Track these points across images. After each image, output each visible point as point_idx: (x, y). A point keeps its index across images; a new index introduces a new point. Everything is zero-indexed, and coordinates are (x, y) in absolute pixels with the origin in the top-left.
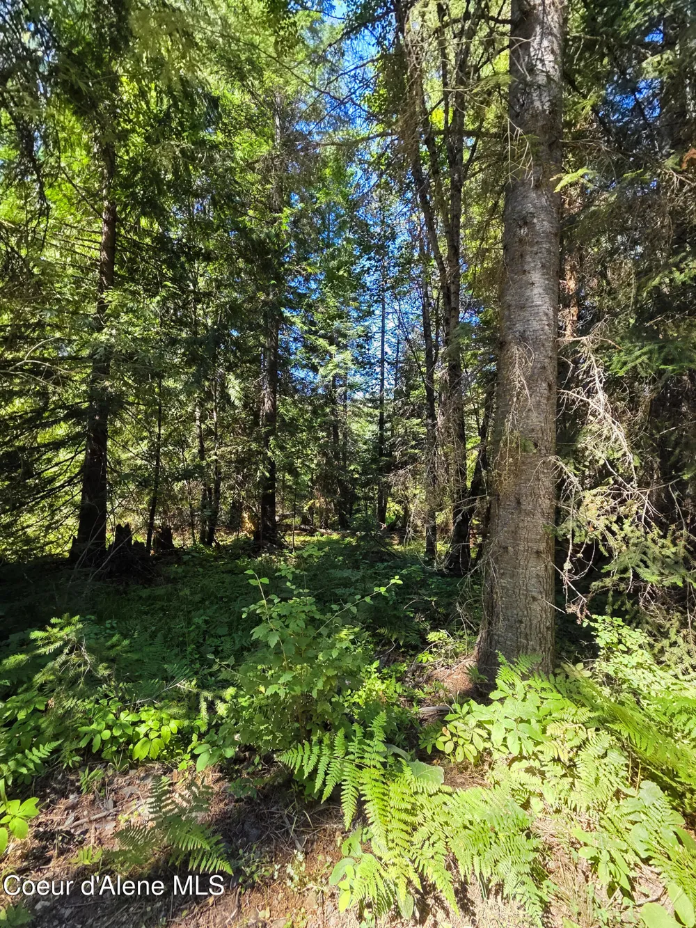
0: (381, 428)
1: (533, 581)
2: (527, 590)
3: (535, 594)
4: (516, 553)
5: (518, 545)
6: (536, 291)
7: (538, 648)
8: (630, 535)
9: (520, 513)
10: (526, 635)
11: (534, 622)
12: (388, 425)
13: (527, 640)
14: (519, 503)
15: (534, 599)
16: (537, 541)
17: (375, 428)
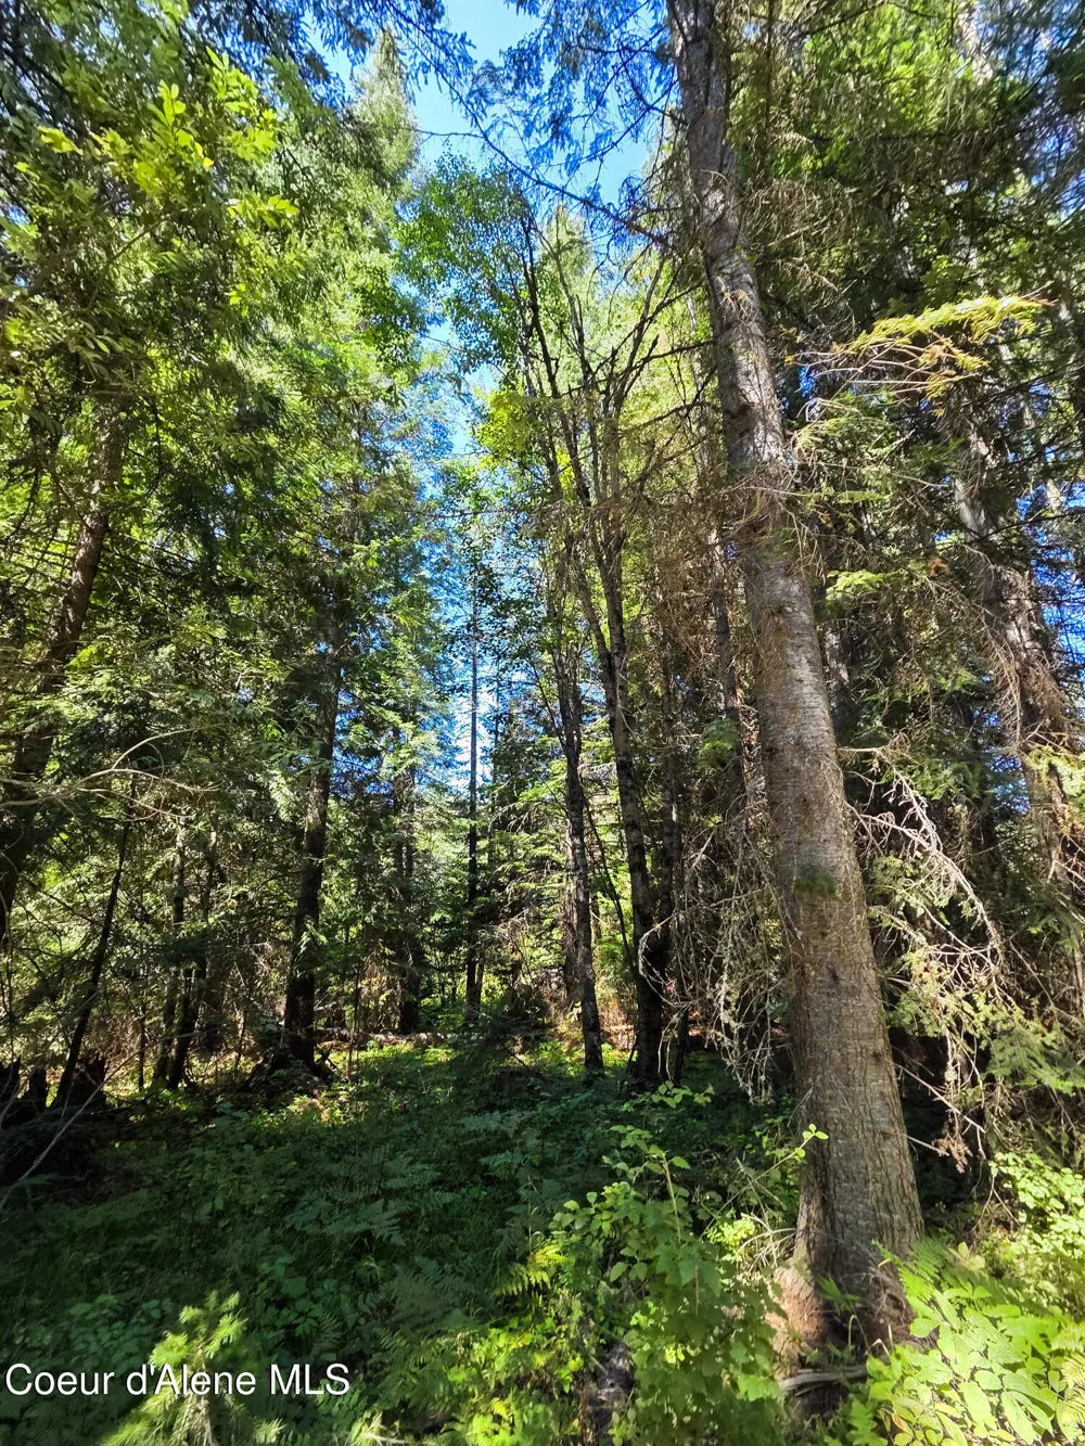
0: (473, 849)
1: (878, 1105)
2: (872, 1122)
3: (884, 1127)
4: (844, 1058)
5: (846, 1045)
6: (806, 690)
7: (907, 1226)
8: (993, 1018)
9: (839, 993)
10: (887, 1204)
11: (893, 1177)
12: (482, 844)
13: (890, 1213)
14: (835, 978)
15: (886, 1136)
16: (872, 1037)
17: (462, 847)
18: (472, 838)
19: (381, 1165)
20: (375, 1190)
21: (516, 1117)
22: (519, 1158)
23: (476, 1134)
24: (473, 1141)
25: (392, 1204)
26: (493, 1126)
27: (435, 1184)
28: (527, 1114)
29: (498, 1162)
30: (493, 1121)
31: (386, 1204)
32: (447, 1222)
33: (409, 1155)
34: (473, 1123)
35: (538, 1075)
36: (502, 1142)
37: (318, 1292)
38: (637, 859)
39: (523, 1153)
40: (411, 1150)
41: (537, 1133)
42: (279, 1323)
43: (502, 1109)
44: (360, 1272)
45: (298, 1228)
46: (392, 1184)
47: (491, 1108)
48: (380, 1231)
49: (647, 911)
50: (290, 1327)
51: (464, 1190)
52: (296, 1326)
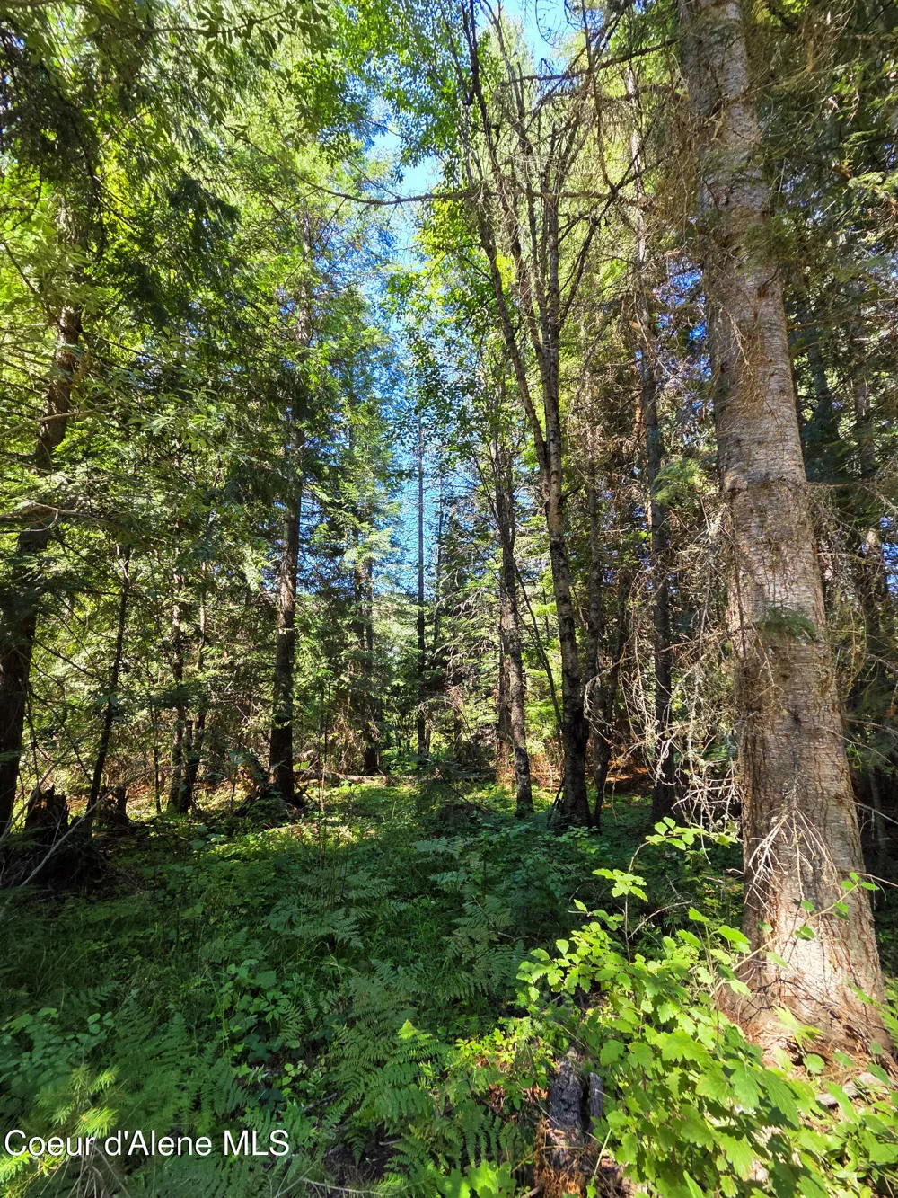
1: (838, 844)
5: (805, 787)
12: (429, 628)
14: (797, 720)
17: (413, 631)
18: (421, 624)
19: (342, 879)
20: (338, 899)
21: (460, 842)
22: (463, 877)
23: (426, 855)
24: (424, 860)
25: (353, 911)
26: (441, 849)
27: (390, 895)
28: (471, 840)
29: (446, 879)
30: (440, 845)
31: (347, 910)
32: (401, 926)
33: (368, 871)
34: (423, 846)
35: (478, 809)
36: (449, 863)
37: (287, 984)
38: (567, 630)
39: (468, 873)
40: (372, 866)
41: (478, 855)
42: (252, 1010)
43: (448, 834)
44: (324, 968)
45: (273, 928)
46: (353, 894)
47: (439, 834)
48: (340, 935)
49: (575, 674)
50: (261, 1014)
51: (415, 900)
52: (266, 1013)
